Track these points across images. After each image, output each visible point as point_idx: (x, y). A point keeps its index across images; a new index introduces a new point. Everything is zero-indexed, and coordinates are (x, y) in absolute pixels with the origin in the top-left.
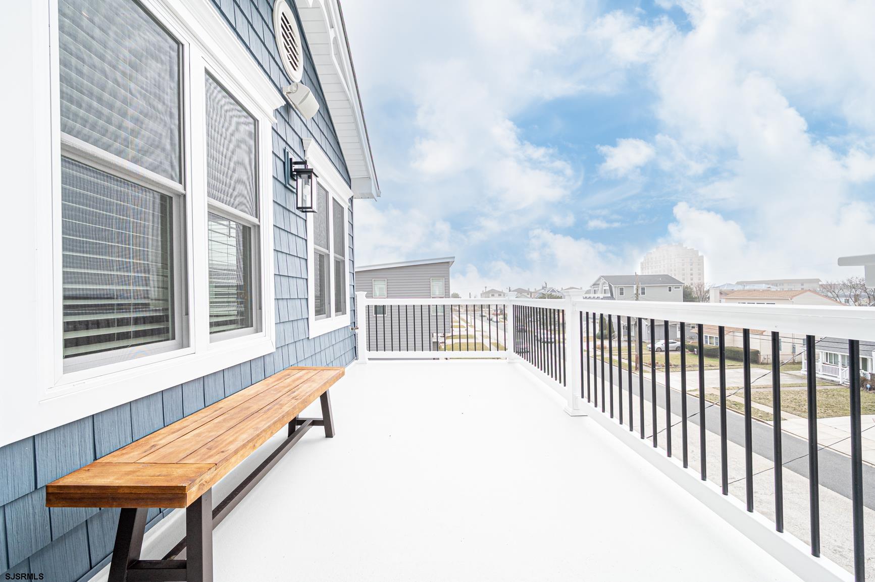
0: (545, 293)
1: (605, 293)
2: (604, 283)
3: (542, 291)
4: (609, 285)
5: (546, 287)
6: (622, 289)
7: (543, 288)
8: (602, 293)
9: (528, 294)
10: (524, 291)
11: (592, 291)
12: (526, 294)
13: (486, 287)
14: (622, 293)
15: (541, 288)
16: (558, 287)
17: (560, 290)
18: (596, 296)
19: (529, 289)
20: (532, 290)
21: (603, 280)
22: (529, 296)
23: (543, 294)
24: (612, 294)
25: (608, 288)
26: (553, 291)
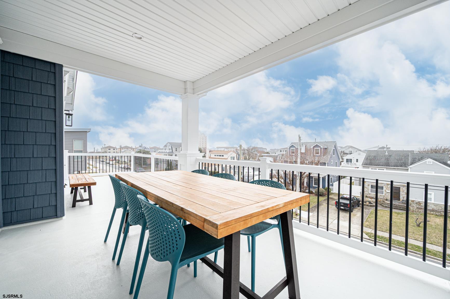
0: (141, 149)
1: (169, 150)
2: (169, 146)
3: (140, 148)
4: (171, 146)
5: (142, 146)
6: (176, 149)
7: (140, 146)
8: (168, 150)
9: (131, 149)
10: (129, 148)
11: (164, 149)
12: (130, 149)
13: (105, 145)
14: (176, 150)
15: (139, 146)
16: (148, 146)
17: (149, 148)
18: (166, 151)
19: (132, 147)
20: (134, 147)
21: (169, 144)
22: (132, 150)
23: (140, 149)
24: (172, 151)
25: (171, 148)
26: (145, 148)
